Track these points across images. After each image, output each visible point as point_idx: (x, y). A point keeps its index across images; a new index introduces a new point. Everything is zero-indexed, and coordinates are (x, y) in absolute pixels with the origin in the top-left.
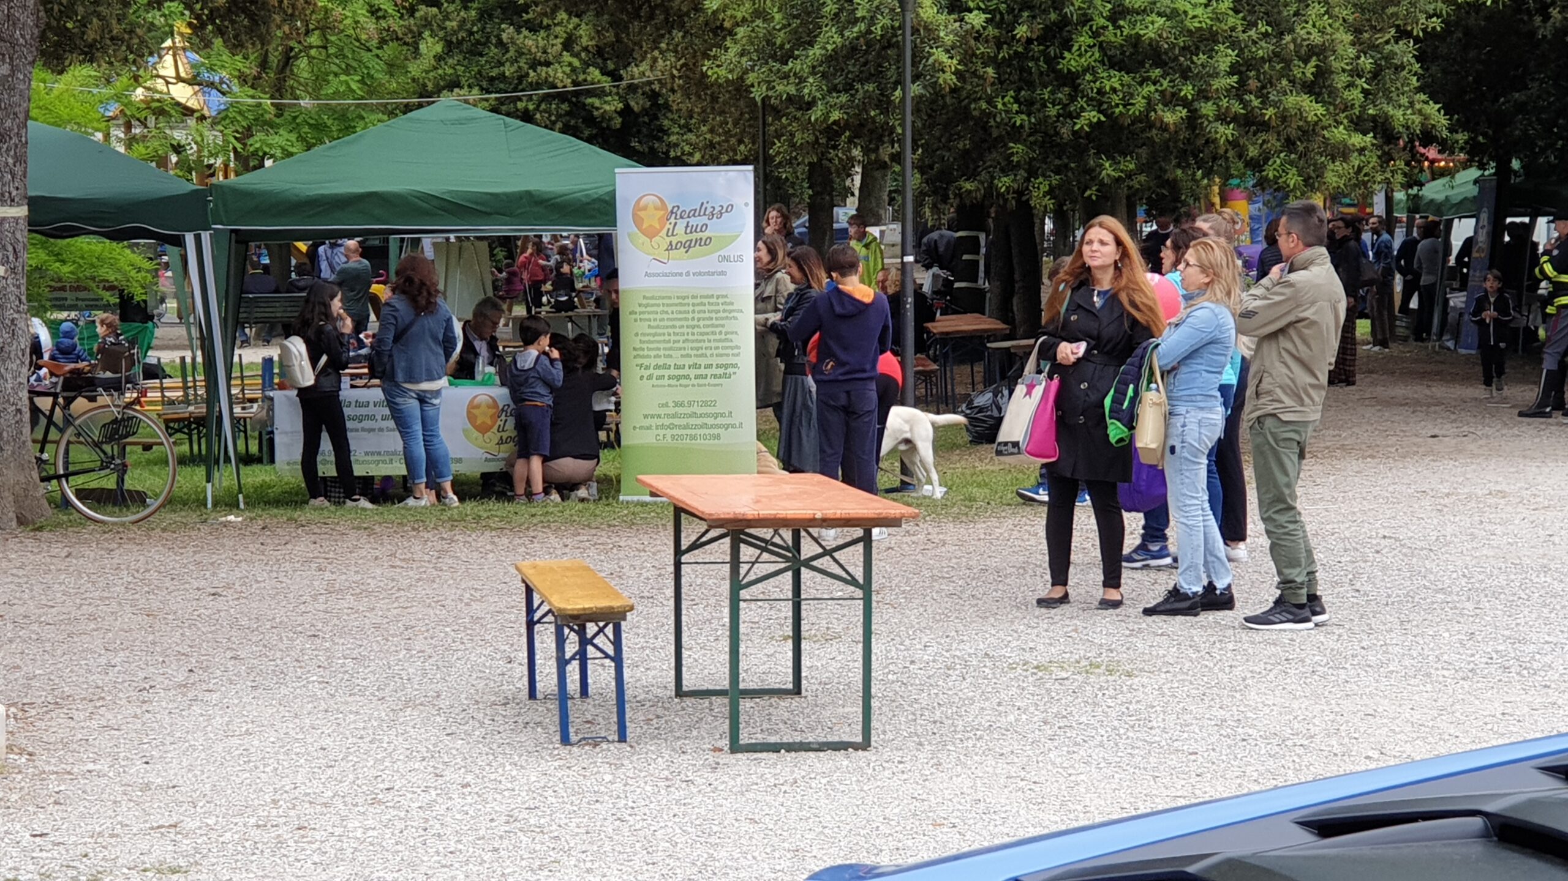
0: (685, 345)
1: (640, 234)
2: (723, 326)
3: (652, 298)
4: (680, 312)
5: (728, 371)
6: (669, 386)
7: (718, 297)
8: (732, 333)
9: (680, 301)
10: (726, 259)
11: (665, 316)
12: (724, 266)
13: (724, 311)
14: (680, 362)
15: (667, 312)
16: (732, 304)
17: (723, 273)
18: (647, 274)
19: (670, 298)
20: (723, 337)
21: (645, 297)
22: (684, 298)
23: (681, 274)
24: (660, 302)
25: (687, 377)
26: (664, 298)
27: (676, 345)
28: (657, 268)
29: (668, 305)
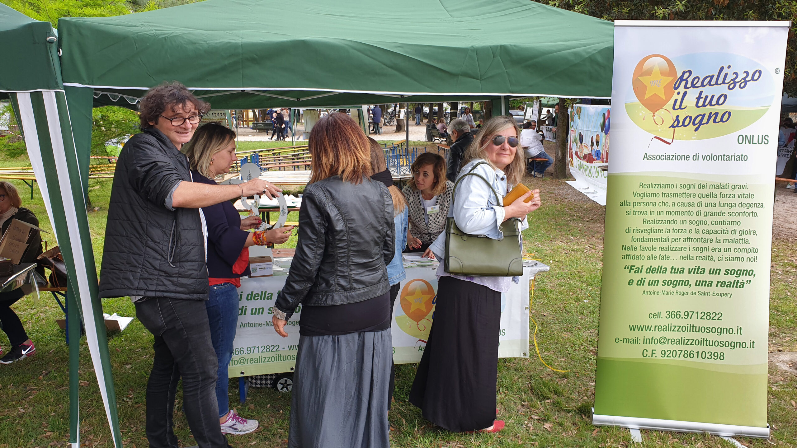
0: (687, 244)
1: (641, 106)
2: (738, 223)
3: (650, 186)
4: (683, 205)
5: (740, 279)
6: (663, 293)
7: (734, 187)
8: (749, 232)
9: (685, 190)
10: (748, 140)
11: (664, 209)
12: (745, 149)
13: (742, 205)
14: (678, 264)
15: (666, 204)
16: (752, 196)
17: (742, 158)
18: (646, 157)
19: (671, 186)
20: (737, 236)
21: (641, 185)
22: (689, 187)
23: (687, 158)
24: (660, 191)
25: (686, 283)
26: (664, 186)
27: (675, 244)
28: (660, 148)
29: (669, 195)
